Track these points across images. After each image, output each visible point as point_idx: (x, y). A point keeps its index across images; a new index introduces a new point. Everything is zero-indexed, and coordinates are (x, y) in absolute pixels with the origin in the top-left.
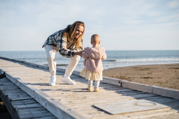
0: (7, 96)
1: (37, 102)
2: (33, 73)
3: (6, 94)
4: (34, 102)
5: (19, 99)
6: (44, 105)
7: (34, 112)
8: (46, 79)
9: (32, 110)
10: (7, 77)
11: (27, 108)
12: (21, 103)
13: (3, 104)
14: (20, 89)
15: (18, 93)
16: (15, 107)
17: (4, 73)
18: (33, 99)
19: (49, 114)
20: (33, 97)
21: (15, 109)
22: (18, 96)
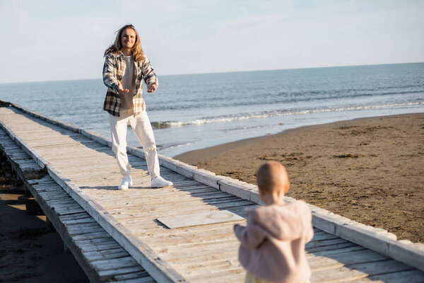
0: (53, 208)
1: (91, 217)
2: (93, 165)
3: (52, 206)
4: (87, 216)
5: (69, 213)
6: (96, 219)
7: (85, 228)
8: (113, 177)
9: (83, 225)
10: (51, 175)
11: (77, 224)
12: (70, 218)
13: (47, 219)
14: (70, 197)
15: (68, 204)
16: (63, 222)
17: (46, 167)
18: (86, 212)
19: (101, 230)
20: (86, 209)
21: (64, 225)
22: (68, 209)
